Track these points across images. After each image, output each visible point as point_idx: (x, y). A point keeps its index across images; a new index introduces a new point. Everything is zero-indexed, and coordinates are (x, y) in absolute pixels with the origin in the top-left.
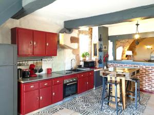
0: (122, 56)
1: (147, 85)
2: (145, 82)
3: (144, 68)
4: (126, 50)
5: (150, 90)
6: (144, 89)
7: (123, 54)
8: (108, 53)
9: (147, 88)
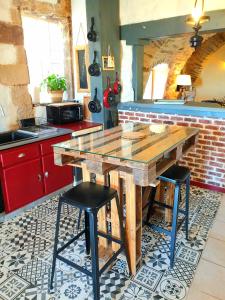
0: (167, 88)
1: (214, 171)
2: (211, 163)
3: (213, 124)
4: (177, 72)
5: (221, 184)
6: (207, 181)
7: (169, 82)
8: (118, 79)
9: (214, 179)
